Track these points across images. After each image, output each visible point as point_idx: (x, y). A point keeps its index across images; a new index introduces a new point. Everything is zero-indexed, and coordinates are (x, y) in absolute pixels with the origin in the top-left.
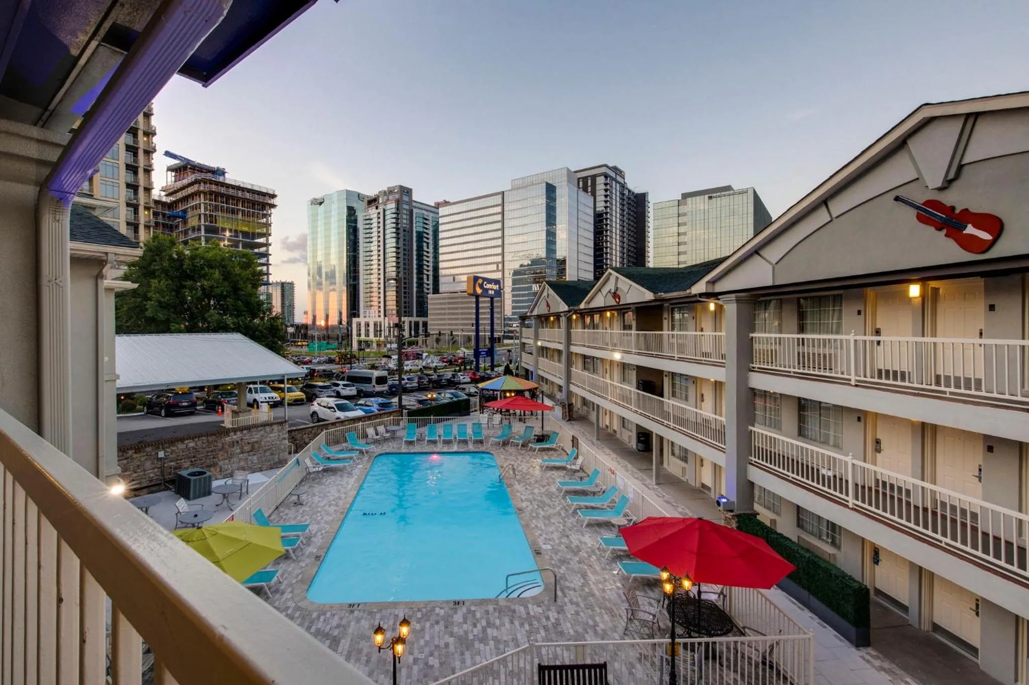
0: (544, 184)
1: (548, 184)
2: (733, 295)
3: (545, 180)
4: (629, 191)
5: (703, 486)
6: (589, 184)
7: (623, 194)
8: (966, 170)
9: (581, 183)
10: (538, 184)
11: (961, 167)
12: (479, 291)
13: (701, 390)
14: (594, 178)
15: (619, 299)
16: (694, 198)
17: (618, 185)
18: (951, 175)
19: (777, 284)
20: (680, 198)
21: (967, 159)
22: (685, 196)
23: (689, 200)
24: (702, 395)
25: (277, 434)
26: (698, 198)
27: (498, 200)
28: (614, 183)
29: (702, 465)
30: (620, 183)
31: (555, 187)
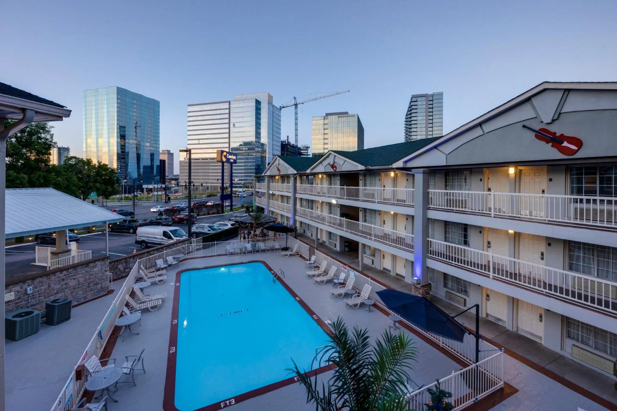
1: (256, 100)
2: (422, 169)
5: (384, 269)
8: (562, 115)
10: (251, 99)
11: (560, 114)
12: (224, 160)
13: (383, 218)
15: (336, 169)
18: (556, 117)
19: (448, 165)
21: (563, 111)
24: (384, 221)
25: (100, 268)
29: (384, 258)
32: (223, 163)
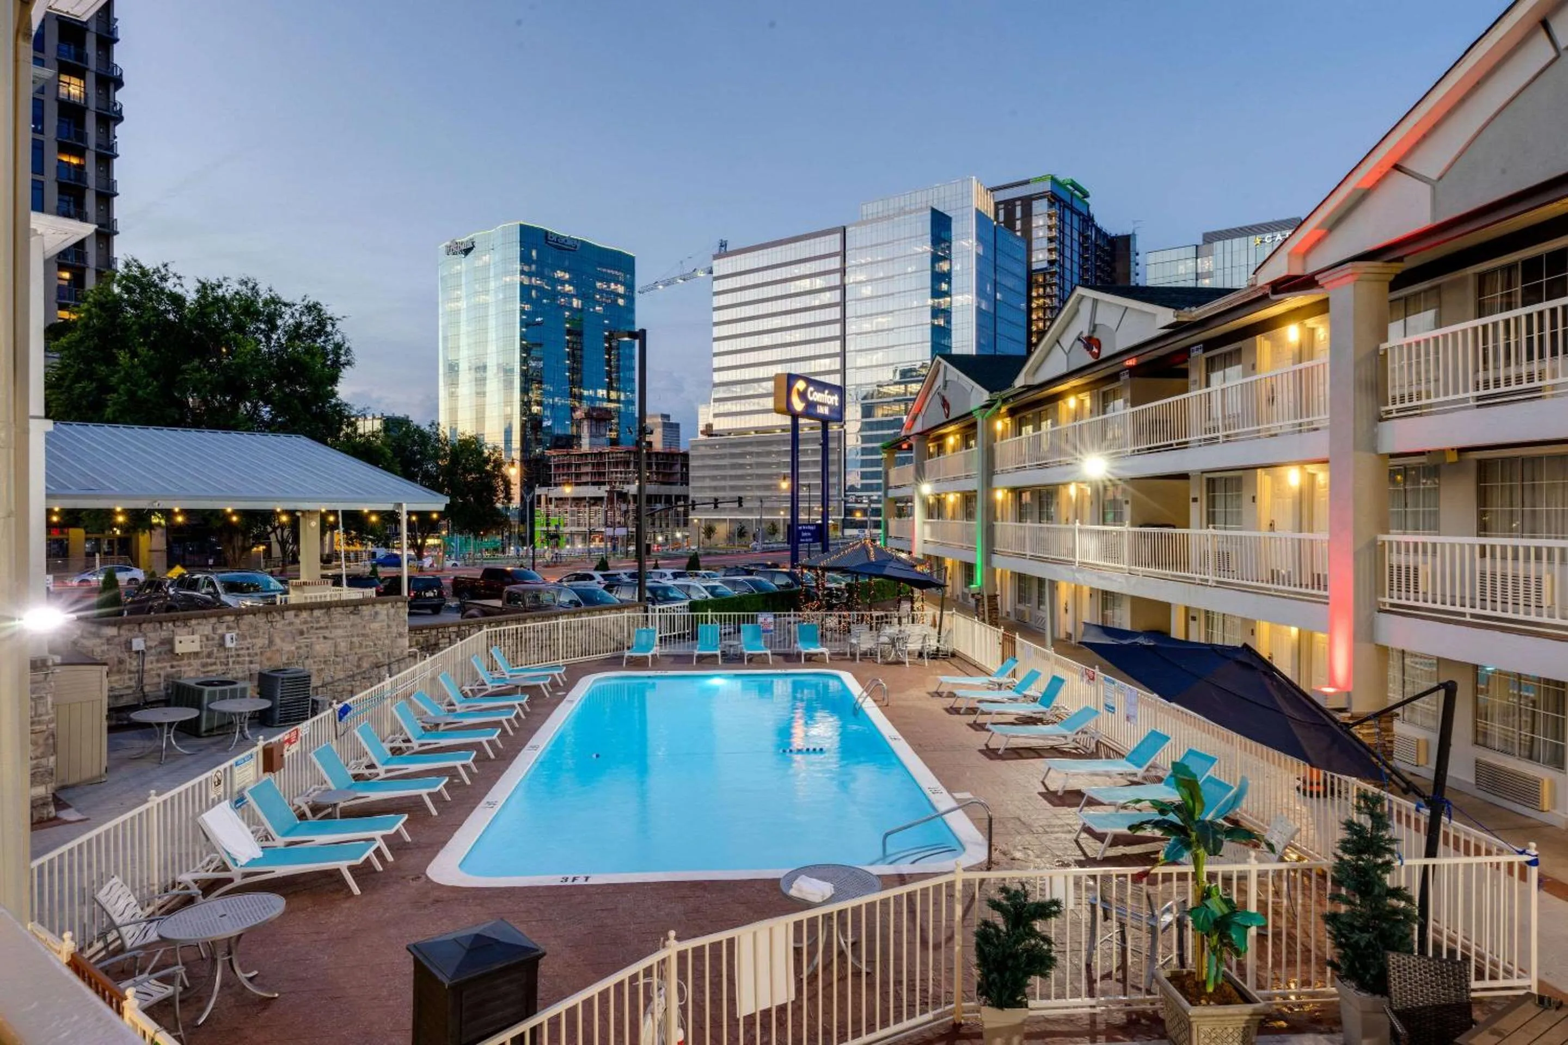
0: (928, 215)
1: (934, 212)
3: (930, 204)
4: (1098, 230)
6: (1018, 214)
7: (1087, 238)
9: (1001, 213)
10: (917, 210)
12: (799, 406)
14: (1027, 202)
16: (1228, 242)
17: (1075, 218)
20: (1200, 242)
22: (1210, 238)
23: (1218, 245)
26: (1236, 241)
27: (833, 244)
28: (1068, 213)
30: (1079, 214)
31: (950, 219)
32: (795, 417)
